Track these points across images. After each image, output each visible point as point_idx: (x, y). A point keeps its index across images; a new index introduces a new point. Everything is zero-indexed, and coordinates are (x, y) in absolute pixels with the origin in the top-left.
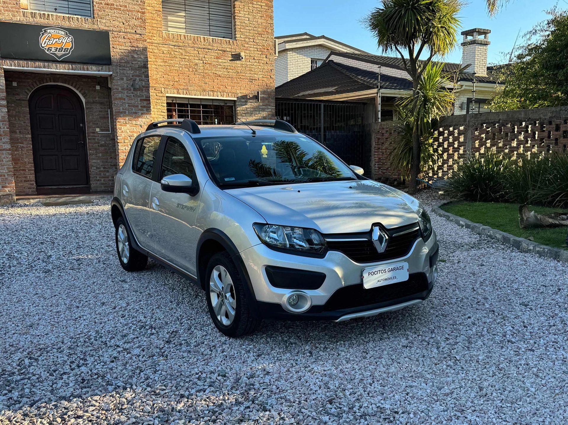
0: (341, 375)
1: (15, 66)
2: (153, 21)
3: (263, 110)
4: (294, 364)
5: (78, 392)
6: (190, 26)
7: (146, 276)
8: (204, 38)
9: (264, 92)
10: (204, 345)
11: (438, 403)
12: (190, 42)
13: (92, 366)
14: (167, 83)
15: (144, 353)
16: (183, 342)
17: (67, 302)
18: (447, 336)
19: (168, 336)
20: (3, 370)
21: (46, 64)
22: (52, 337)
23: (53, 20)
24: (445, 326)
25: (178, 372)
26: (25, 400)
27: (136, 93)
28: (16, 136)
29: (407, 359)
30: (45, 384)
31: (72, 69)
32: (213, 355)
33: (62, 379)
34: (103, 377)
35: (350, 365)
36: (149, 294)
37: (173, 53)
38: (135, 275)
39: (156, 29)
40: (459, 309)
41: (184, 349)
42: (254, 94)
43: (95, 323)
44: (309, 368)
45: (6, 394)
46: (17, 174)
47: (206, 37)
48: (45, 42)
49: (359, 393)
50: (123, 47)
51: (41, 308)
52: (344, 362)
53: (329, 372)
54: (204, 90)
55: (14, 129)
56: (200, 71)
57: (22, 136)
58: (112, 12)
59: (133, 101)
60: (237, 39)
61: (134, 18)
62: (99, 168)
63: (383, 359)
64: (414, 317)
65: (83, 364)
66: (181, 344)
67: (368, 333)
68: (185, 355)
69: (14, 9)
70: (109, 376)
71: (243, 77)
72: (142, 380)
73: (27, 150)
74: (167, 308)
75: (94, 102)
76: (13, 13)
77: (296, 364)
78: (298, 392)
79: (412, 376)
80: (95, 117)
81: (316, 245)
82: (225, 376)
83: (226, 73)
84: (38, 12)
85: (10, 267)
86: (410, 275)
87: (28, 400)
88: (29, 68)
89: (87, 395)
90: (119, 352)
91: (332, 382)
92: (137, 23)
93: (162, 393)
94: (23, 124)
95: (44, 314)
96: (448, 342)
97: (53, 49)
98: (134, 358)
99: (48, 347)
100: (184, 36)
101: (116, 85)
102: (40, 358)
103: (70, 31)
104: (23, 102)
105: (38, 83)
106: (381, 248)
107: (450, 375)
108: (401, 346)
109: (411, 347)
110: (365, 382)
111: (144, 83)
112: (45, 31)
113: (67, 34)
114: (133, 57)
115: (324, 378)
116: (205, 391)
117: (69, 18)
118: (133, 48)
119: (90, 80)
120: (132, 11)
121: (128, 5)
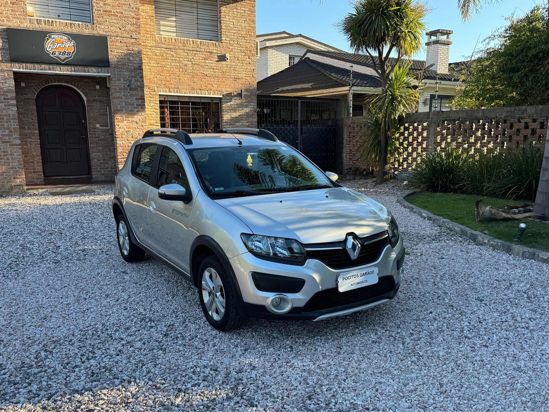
0: (318, 371)
1: (23, 68)
2: (147, 26)
3: (246, 106)
4: (277, 359)
5: (89, 385)
6: (180, 29)
7: (144, 267)
8: (193, 41)
9: (247, 90)
10: (197, 339)
11: (404, 399)
12: (180, 45)
13: (100, 360)
14: (159, 82)
15: (145, 347)
16: (179, 335)
17: (76, 294)
18: (411, 331)
19: (165, 329)
20: (23, 363)
21: (51, 67)
22: (64, 329)
23: (56, 26)
24: (409, 321)
25: (175, 366)
26: (43, 393)
27: (132, 92)
28: (25, 131)
29: (376, 355)
30: (60, 377)
31: (75, 71)
32: (206, 349)
33: (74, 372)
34: (110, 370)
35: (326, 361)
36: (148, 286)
37: (165, 55)
38: (134, 265)
39: (150, 33)
40: (422, 303)
41: (180, 342)
42: (238, 92)
43: (101, 315)
44: (290, 364)
45: (26, 387)
46: (27, 166)
47: (194, 40)
48: (50, 46)
49: (334, 390)
50: (120, 51)
51: (53, 300)
52: (321, 358)
53: (308, 368)
54: (193, 89)
55: (23, 125)
56: (189, 71)
57: (30, 132)
58: (109, 18)
59: (129, 100)
60: (222, 41)
61: (130, 24)
62: (99, 160)
63: (355, 355)
64: (382, 312)
65: (92, 357)
66: (177, 338)
67: (342, 328)
68: (181, 348)
69: (21, 17)
70: (115, 369)
71: (228, 77)
72: (144, 374)
73: (35, 144)
74: (164, 301)
75: (94, 101)
76: (20, 20)
77: (279, 359)
78: (281, 388)
79: (381, 372)
80: (95, 114)
81: (297, 253)
82: (216, 370)
83: (213, 73)
84: (43, 19)
85: (24, 257)
86: (379, 278)
87: (46, 393)
88: (36, 71)
89: (97, 389)
90: (123, 345)
91: (311, 378)
92: (132, 28)
93: (162, 387)
94: (31, 120)
95: (56, 307)
96: (412, 338)
97: (57, 53)
98: (136, 351)
99: (61, 339)
100: (175, 39)
101: (114, 85)
102: (54, 351)
103: (73, 36)
104: (31, 101)
105: (44, 83)
106: (354, 255)
107: (414, 371)
108: (370, 342)
109: (379, 343)
110: (339, 377)
111: (139, 83)
112: (50, 36)
113: (69, 39)
114: (129, 59)
115: (304, 374)
116: (199, 386)
117: (71, 24)
118: (129, 51)
119: (90, 80)
120: (128, 17)
121: (124, 12)
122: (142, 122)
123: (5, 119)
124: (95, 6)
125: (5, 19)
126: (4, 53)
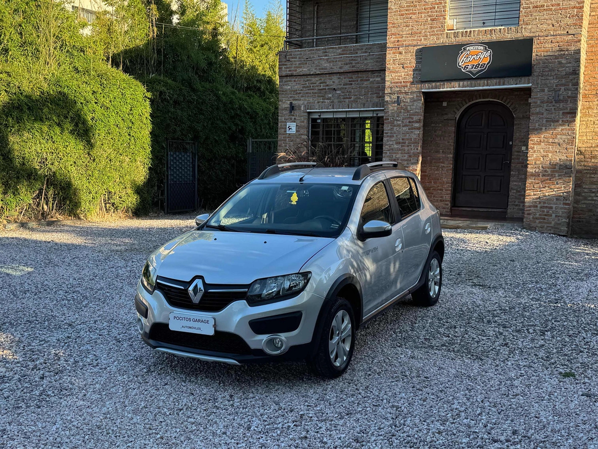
1: (432, 88)
21: (461, 83)
23: (474, 36)
27: (558, 106)
28: (439, 155)
31: (487, 85)
46: (435, 193)
48: (463, 60)
50: (549, 54)
55: (438, 149)
57: (444, 156)
58: (540, 14)
59: (553, 115)
61: (568, 16)
62: (519, 192)
69: (439, 32)
73: (447, 170)
76: (437, 36)
80: (522, 134)
84: (460, 31)
92: (570, 21)
94: (447, 143)
97: (470, 67)
101: (535, 98)
104: (450, 121)
105: (467, 101)
106: (196, 299)
111: (570, 92)
112: (464, 49)
113: (486, 49)
114: (560, 63)
117: (491, 31)
118: (562, 52)
119: (522, 93)
120: (565, 9)
121: (561, 3)
122: (568, 143)
123: (407, 144)
124: (524, 3)
125: (423, 38)
126: (417, 74)
